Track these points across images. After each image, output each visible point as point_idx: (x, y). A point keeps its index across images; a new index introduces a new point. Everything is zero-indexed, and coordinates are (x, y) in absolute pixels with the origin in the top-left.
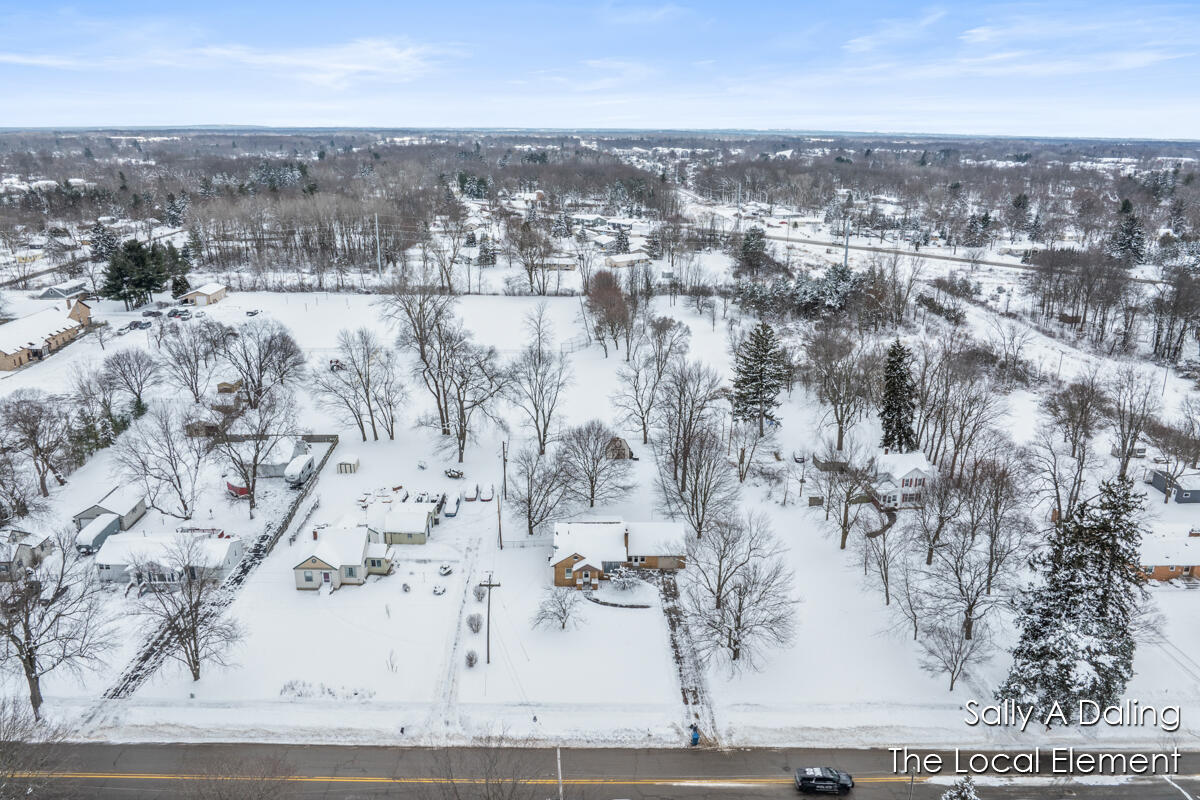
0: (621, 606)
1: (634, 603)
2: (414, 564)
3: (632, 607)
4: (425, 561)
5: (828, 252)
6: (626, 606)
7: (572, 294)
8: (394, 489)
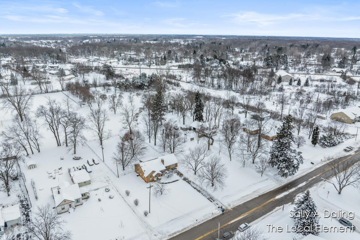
0: (171, 182)
1: (174, 180)
2: (93, 191)
3: (174, 182)
4: (97, 189)
5: (127, 70)
6: (172, 182)
7: (58, 91)
8: (59, 169)
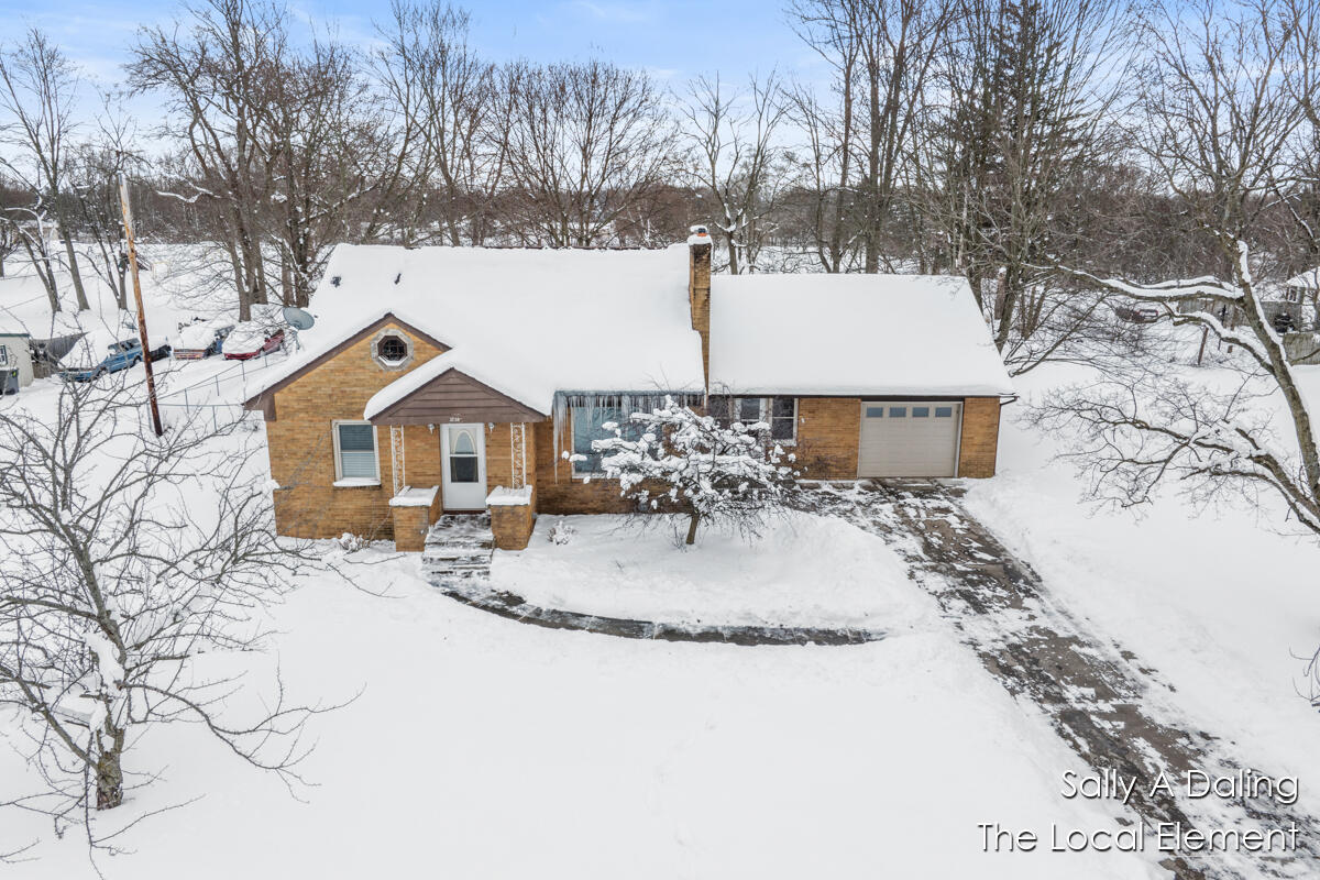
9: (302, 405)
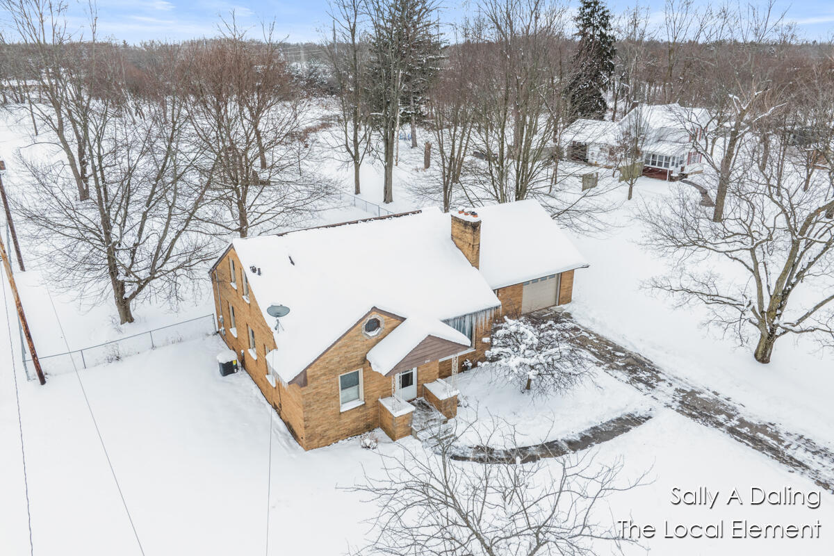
9: (323, 372)
